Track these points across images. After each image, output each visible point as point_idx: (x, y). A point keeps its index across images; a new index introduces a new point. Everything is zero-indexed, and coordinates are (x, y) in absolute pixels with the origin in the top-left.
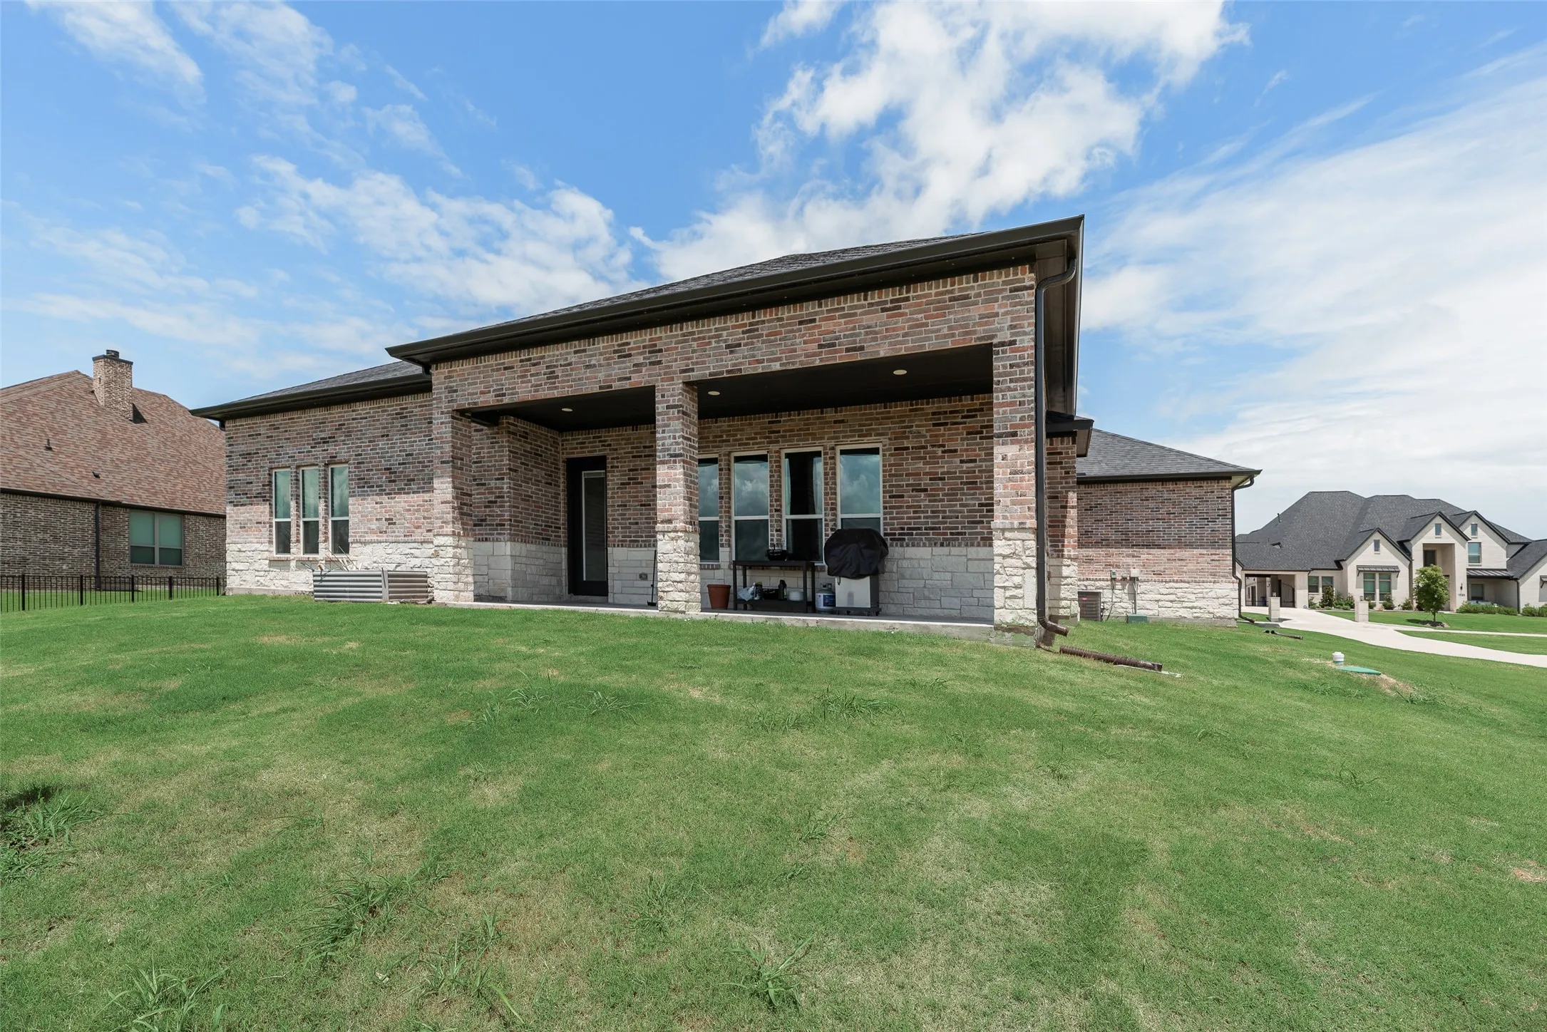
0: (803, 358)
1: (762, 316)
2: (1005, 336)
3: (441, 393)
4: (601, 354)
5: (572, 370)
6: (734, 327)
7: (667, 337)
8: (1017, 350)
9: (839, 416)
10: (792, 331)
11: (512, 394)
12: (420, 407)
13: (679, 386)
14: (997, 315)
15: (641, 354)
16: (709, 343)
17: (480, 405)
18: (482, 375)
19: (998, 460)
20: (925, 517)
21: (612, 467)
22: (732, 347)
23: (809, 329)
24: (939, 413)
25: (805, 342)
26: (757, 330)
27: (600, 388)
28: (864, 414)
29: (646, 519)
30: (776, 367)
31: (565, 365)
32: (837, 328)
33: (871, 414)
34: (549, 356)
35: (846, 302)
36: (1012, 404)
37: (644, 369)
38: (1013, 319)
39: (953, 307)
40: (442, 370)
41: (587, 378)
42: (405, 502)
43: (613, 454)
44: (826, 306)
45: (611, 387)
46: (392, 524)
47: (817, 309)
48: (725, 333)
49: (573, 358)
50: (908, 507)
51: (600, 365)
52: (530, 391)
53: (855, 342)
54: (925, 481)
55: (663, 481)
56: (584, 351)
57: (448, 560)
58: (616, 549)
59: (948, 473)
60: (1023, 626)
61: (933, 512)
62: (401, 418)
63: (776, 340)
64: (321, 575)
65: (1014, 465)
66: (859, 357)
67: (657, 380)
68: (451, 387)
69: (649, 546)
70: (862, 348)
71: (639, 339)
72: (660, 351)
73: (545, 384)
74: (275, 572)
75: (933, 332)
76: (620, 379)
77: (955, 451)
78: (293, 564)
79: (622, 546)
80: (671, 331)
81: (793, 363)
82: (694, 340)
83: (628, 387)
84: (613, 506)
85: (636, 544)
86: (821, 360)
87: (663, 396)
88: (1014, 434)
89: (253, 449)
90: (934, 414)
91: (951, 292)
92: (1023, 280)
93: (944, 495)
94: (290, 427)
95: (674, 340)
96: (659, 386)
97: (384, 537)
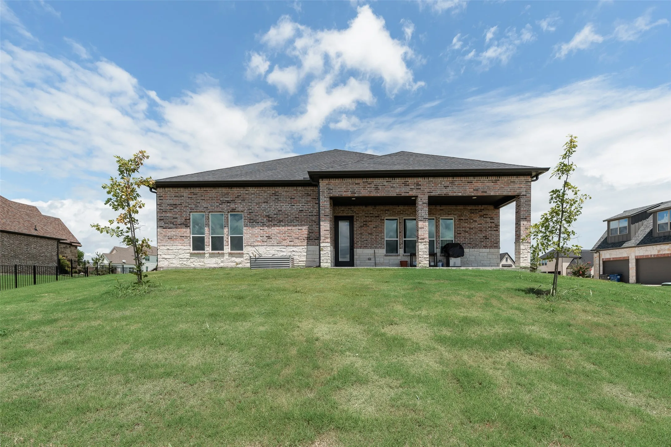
0: (468, 193)
1: (455, 179)
2: (524, 193)
3: (324, 190)
4: (397, 183)
5: (385, 187)
6: (446, 181)
7: (423, 181)
8: (527, 197)
9: (441, 208)
10: (465, 185)
11: (359, 193)
12: (285, 192)
13: (427, 198)
14: (522, 188)
15: (413, 185)
16: (438, 185)
17: (343, 196)
18: (345, 185)
19: (522, 225)
20: (467, 240)
21: (356, 220)
22: (446, 187)
23: (471, 185)
24: (472, 210)
25: (469, 188)
26: (454, 183)
27: (397, 194)
28: (449, 208)
29: (371, 239)
30: (460, 194)
31: (382, 186)
32: (479, 186)
33: (452, 208)
34: (375, 182)
35: (482, 178)
36: (525, 211)
37: (414, 190)
38: (526, 189)
39: (511, 184)
40: (325, 181)
41: (392, 191)
42: (278, 230)
43: (356, 215)
44: (476, 179)
45: (401, 195)
46: (270, 238)
47: (473, 179)
48: (443, 182)
49: (386, 184)
50: (462, 237)
51: (397, 187)
52: (367, 193)
53: (484, 190)
54: (468, 229)
55: (421, 226)
56: (391, 182)
57: (328, 252)
58: (358, 250)
59: (474, 227)
60: (527, 267)
61: (470, 238)
62: (275, 196)
63: (460, 187)
64: (256, 259)
65: (526, 226)
66: (485, 194)
67: (419, 194)
68: (329, 188)
69: (372, 248)
70: (486, 192)
71: (412, 180)
72: (420, 185)
73: (374, 191)
74: (194, 259)
75: (506, 190)
76: (405, 193)
77: (476, 221)
78: (207, 255)
79: (361, 248)
80: (425, 179)
81: (465, 194)
82: (432, 183)
83: (408, 195)
84: (356, 234)
85: (366, 248)
86: (474, 194)
87: (421, 200)
88: (526, 219)
89: (178, 202)
90: (470, 210)
91: (511, 180)
92: (529, 180)
93: (473, 234)
94: (205, 194)
95: (425, 182)
96: (419, 196)
97: (265, 244)
